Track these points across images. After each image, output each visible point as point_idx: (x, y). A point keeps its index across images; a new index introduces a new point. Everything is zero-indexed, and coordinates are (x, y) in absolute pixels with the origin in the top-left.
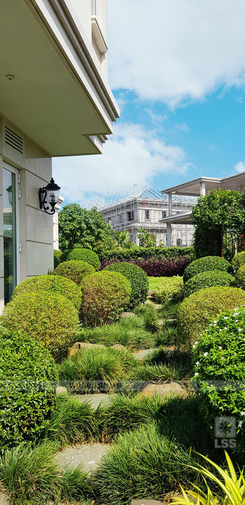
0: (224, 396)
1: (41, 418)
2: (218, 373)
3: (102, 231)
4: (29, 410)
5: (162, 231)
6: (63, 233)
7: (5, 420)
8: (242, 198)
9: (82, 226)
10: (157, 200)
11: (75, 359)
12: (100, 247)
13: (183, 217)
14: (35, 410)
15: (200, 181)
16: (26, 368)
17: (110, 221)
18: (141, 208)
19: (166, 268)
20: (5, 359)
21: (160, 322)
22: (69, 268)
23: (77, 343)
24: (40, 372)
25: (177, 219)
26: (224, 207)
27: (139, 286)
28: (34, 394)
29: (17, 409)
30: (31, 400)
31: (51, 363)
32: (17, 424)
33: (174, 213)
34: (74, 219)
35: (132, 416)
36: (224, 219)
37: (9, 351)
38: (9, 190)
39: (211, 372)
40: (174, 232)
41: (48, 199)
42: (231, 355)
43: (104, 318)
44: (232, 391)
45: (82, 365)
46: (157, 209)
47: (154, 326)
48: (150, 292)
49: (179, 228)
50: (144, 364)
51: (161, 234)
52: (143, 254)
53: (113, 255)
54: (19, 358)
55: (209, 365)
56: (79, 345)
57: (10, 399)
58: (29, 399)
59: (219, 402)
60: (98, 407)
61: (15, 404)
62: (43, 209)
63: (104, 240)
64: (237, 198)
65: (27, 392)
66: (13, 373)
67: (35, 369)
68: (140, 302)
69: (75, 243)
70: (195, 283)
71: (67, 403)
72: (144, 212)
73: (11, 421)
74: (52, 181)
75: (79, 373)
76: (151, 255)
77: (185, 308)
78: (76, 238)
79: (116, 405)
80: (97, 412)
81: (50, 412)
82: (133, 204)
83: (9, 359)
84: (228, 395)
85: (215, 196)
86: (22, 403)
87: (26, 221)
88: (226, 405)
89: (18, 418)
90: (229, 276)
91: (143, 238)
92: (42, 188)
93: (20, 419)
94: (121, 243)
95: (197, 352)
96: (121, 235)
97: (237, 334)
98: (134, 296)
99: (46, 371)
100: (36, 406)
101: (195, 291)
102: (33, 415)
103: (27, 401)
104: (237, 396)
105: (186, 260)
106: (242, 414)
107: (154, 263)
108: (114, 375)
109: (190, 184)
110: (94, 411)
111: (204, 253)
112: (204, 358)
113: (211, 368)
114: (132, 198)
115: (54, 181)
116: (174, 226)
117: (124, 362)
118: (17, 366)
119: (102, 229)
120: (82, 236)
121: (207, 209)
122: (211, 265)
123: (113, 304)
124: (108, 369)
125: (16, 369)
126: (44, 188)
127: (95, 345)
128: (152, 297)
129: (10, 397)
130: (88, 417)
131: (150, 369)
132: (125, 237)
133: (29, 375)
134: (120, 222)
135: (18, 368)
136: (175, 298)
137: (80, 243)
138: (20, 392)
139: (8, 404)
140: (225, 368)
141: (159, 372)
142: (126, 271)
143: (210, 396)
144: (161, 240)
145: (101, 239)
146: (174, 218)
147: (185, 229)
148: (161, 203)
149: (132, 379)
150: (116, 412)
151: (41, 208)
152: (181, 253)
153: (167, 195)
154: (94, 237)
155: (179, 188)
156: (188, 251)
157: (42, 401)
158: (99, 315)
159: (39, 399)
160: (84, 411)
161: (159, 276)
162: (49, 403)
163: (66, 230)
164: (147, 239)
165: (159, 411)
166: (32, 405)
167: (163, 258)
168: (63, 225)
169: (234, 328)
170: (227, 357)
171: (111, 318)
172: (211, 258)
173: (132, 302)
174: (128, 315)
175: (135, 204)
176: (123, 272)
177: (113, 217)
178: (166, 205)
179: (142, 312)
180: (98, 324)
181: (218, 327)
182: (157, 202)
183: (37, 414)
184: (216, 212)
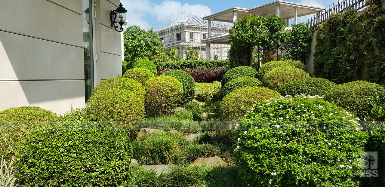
0: (258, 162)
1: (121, 180)
2: (255, 146)
3: (157, 48)
4: (112, 173)
5: (202, 49)
6: (127, 48)
7: (95, 181)
8: (268, 22)
9: (141, 44)
10: (199, 25)
11: (142, 140)
12: (155, 60)
13: (219, 39)
14: (117, 173)
15: (233, 11)
16: (110, 143)
17: (162, 40)
18: (187, 31)
19: (207, 76)
20: (94, 136)
21: (205, 115)
22: (134, 74)
23: (143, 129)
24: (120, 146)
25: (215, 40)
26: (254, 29)
27: (189, 88)
28: (116, 162)
29: (103, 172)
30: (114, 166)
31: (128, 140)
32: (103, 183)
33: (212, 35)
34: (135, 38)
35: (187, 179)
36: (253, 38)
37: (96, 130)
38: (87, 11)
39: (249, 144)
40: (212, 50)
41: (118, 20)
42: (264, 132)
43: (162, 111)
44: (265, 158)
45: (148, 144)
46: (199, 32)
47: (200, 117)
48: (196, 93)
49: (215, 47)
50: (195, 144)
51: (202, 52)
52: (190, 66)
53: (166, 66)
54: (104, 135)
55: (247, 140)
56: (145, 130)
57: (98, 165)
58: (112, 165)
59: (255, 166)
60: (162, 173)
61: (102, 168)
62: (113, 27)
63: (159, 54)
64: (264, 22)
65: (111, 160)
66: (100, 146)
67: (116, 144)
68: (189, 100)
69: (136, 57)
70: (231, 86)
71: (138, 170)
72: (189, 34)
73: (99, 181)
74: (121, 5)
75: (145, 149)
76: (196, 66)
77: (226, 102)
78: (137, 52)
79: (175, 172)
80: (161, 177)
81: (127, 176)
82: (180, 28)
83: (97, 136)
84: (261, 161)
85: (247, 20)
86: (107, 168)
87: (100, 36)
88: (260, 168)
89: (104, 179)
90: (257, 80)
91: (189, 54)
92: (113, 11)
93: (106, 180)
94: (171, 58)
95: (238, 131)
96: (171, 52)
97: (269, 118)
98: (185, 95)
99: (124, 146)
100: (117, 171)
101: (231, 92)
102: (115, 177)
103: (111, 167)
104: (268, 162)
105: (222, 70)
106: (272, 175)
107: (198, 73)
108: (172, 151)
109: (225, 12)
110: (158, 176)
111: (237, 64)
112: (244, 135)
113: (249, 142)
114: (180, 23)
115: (122, 6)
116: (212, 45)
117: (179, 142)
118: (103, 141)
119: (157, 46)
120: (141, 51)
121: (240, 30)
122: (243, 73)
123: (169, 101)
124: (167, 147)
125: (102, 143)
126: (114, 11)
127: (157, 130)
128: (197, 97)
129: (98, 164)
130: (154, 180)
131: (199, 146)
132: (174, 53)
133: (112, 148)
134: (171, 41)
135: (104, 143)
136: (215, 97)
137: (140, 56)
138: (105, 160)
139: (96, 169)
140: (260, 142)
141: (206, 149)
142: (179, 76)
143: (248, 162)
144: (202, 56)
145: (156, 54)
146: (212, 39)
147: (220, 47)
148: (202, 27)
149: (186, 154)
150: (174, 177)
151: (112, 27)
152: (219, 64)
153: (207, 21)
154: (151, 52)
155: (217, 15)
156: (224, 63)
157: (122, 167)
158: (158, 109)
159: (120, 165)
160: (151, 176)
161: (202, 82)
162: (127, 169)
163: (129, 46)
164: (192, 55)
165: (207, 175)
166: (115, 170)
167: (205, 69)
168: (126, 42)
169: (266, 114)
170: (262, 134)
171: (167, 111)
172: (243, 67)
173: (183, 100)
174: (180, 109)
175: (182, 27)
176: (177, 77)
177: (165, 37)
178: (206, 29)
179: (190, 107)
180: (158, 115)
181: (254, 113)
182: (199, 26)
183: (118, 177)
184: (248, 33)
